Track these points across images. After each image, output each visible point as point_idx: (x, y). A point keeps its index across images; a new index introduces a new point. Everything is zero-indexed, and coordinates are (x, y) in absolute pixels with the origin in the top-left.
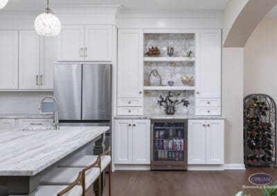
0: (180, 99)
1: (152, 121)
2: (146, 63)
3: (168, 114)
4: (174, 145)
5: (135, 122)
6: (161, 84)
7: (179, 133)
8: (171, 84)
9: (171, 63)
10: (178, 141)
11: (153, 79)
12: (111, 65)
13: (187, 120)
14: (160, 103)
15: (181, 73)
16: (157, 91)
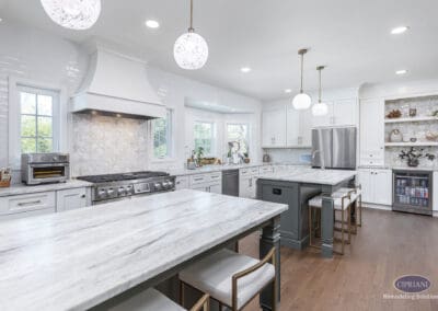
0: (424, 153)
1: (394, 171)
2: (386, 124)
3: (410, 166)
4: (417, 193)
5: (377, 171)
6: (402, 141)
7: (423, 183)
8: (413, 140)
9: (413, 122)
10: (422, 190)
11: (394, 136)
12: (355, 129)
13: (431, 172)
14: (402, 156)
15: (426, 130)
16: (398, 147)
